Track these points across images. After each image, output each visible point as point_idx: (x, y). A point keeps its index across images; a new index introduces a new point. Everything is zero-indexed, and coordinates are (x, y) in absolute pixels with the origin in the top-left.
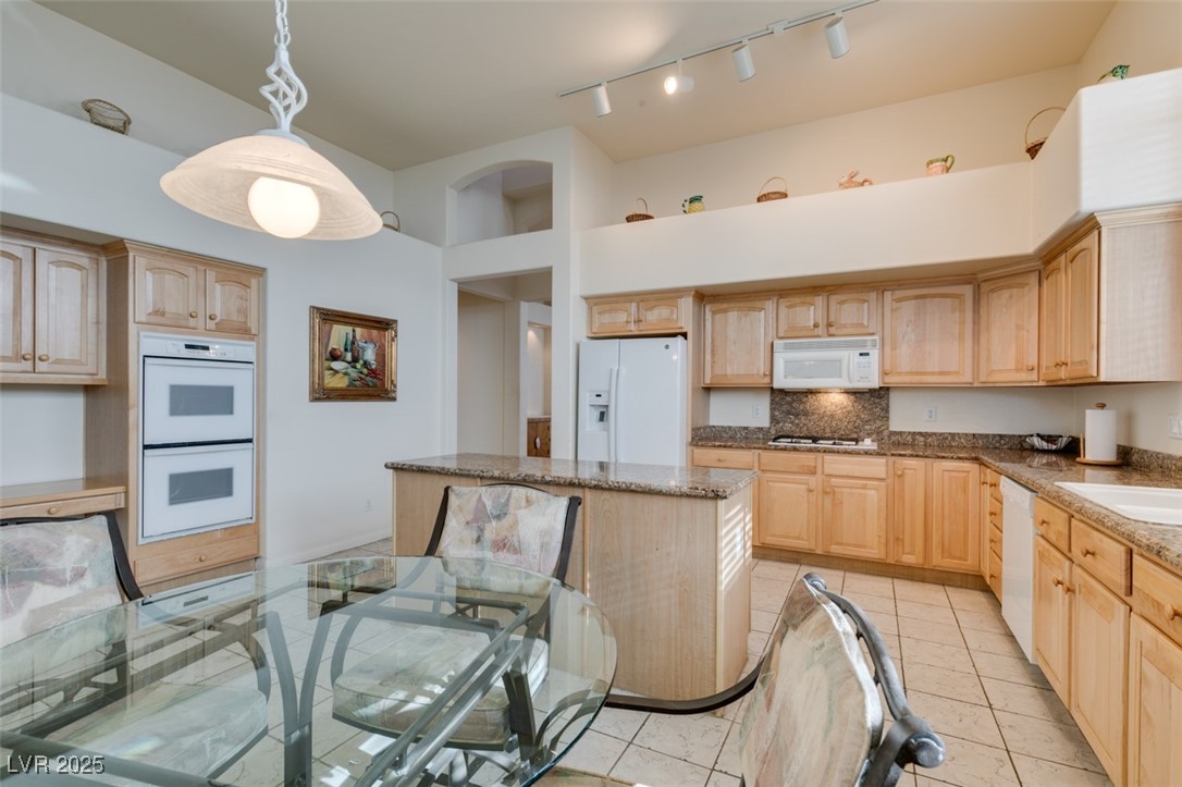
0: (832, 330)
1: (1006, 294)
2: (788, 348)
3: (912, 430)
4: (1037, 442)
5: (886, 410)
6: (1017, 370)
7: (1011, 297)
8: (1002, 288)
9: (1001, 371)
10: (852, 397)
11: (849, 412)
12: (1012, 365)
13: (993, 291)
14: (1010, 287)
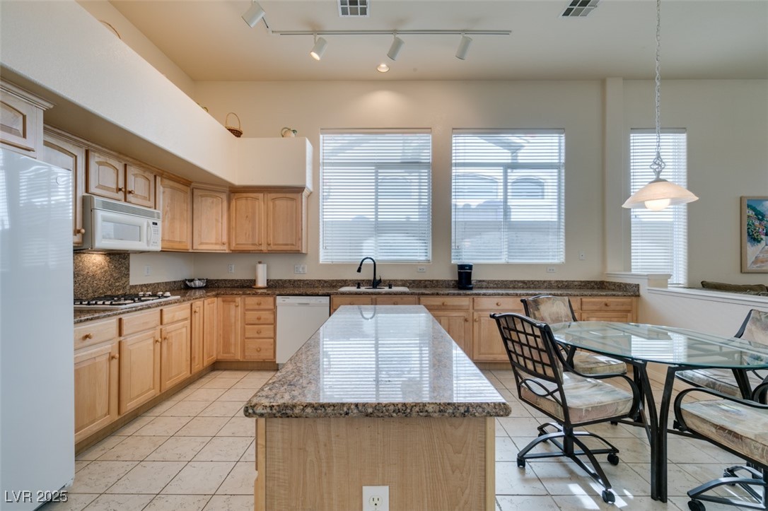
0: (130, 197)
1: (210, 200)
2: (107, 206)
3: (141, 283)
4: (198, 283)
5: (128, 269)
6: (216, 244)
7: (213, 202)
8: (207, 196)
9: (207, 244)
10: (108, 258)
11: (106, 272)
12: (213, 240)
13: (202, 196)
14: (211, 196)
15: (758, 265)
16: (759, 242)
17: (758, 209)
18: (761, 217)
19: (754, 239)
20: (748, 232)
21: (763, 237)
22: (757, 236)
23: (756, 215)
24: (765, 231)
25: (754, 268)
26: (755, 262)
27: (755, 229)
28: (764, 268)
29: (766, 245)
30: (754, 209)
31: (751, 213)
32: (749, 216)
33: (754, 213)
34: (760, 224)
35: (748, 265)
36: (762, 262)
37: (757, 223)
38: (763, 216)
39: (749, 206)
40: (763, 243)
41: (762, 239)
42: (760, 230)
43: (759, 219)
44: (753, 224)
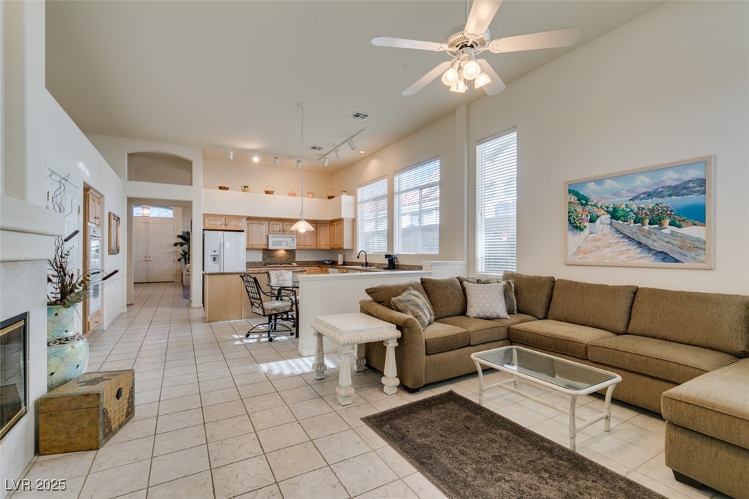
15: (581, 256)
16: (582, 230)
17: (581, 193)
18: (584, 202)
19: (575, 226)
20: (569, 220)
21: (587, 224)
22: (580, 223)
23: (578, 200)
24: (589, 217)
25: (576, 259)
26: (576, 253)
27: (577, 216)
28: (587, 260)
29: (591, 233)
30: (576, 194)
31: (574, 199)
32: (570, 203)
33: (576, 198)
34: (583, 209)
35: (570, 256)
36: (585, 253)
37: (580, 209)
38: (587, 200)
39: (570, 191)
40: (586, 231)
41: (585, 227)
42: (583, 217)
43: (582, 204)
44: (575, 210)
